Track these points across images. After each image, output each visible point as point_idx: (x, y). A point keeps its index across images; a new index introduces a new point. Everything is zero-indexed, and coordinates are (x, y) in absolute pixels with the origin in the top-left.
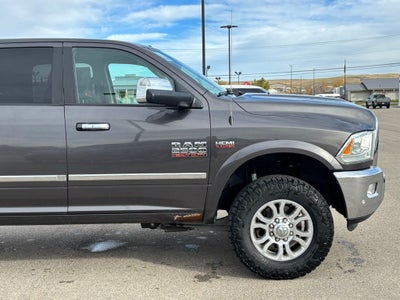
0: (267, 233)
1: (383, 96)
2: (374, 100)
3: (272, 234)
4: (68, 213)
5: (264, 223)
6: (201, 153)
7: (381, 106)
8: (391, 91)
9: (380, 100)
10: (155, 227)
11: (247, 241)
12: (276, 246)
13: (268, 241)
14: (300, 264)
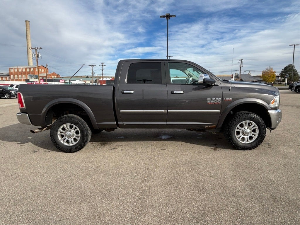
0: (241, 133)
3: (243, 133)
4: (166, 124)
5: (240, 129)
6: (219, 103)
10: (193, 130)
11: (233, 136)
12: (243, 138)
13: (241, 136)
14: (253, 145)
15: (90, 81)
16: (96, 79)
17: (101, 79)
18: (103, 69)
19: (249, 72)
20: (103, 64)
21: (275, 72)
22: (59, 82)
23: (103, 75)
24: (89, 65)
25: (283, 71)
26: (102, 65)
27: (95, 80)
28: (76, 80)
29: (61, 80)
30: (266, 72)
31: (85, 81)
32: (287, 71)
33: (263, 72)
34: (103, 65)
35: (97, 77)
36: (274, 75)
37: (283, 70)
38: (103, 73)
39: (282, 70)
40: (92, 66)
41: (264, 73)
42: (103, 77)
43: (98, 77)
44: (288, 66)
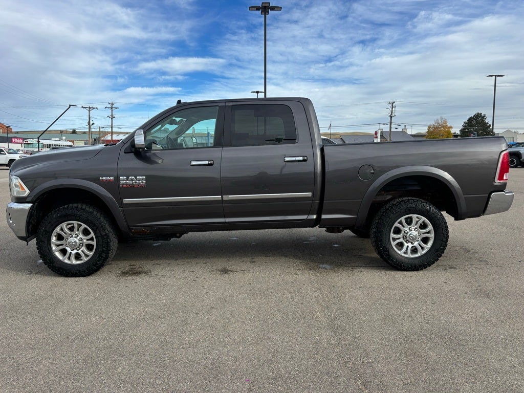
15: (83, 142)
16: (98, 136)
17: (109, 137)
18: (112, 115)
19: (404, 128)
20: (112, 104)
21: (452, 128)
22: (11, 142)
23: (112, 127)
24: (83, 107)
25: (466, 126)
26: (112, 108)
27: (95, 139)
28: (52, 139)
29: (15, 138)
30: (436, 128)
31: (73, 141)
32: (472, 126)
33: (429, 127)
34: (113, 106)
35: (100, 132)
36: (449, 133)
37: (465, 123)
38: (112, 125)
39: (463, 123)
40: (90, 108)
41: (431, 130)
42: (112, 133)
43: (102, 132)
44: (475, 115)
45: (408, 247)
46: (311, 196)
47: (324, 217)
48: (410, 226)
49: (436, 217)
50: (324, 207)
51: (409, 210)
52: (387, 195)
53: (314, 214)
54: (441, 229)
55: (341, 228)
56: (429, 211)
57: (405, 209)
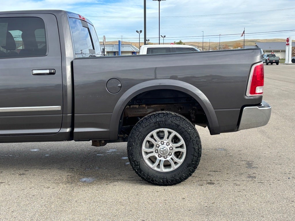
1: (274, 56)
2: (267, 58)
7: (272, 63)
8: (278, 51)
9: (272, 58)
45: (160, 161)
46: (60, 109)
47: (76, 130)
48: (162, 140)
49: (186, 131)
50: (76, 121)
51: (159, 125)
52: (148, 108)
53: (67, 127)
54: (192, 143)
55: (103, 142)
56: (178, 126)
57: (155, 123)
